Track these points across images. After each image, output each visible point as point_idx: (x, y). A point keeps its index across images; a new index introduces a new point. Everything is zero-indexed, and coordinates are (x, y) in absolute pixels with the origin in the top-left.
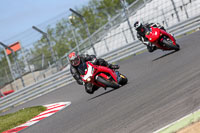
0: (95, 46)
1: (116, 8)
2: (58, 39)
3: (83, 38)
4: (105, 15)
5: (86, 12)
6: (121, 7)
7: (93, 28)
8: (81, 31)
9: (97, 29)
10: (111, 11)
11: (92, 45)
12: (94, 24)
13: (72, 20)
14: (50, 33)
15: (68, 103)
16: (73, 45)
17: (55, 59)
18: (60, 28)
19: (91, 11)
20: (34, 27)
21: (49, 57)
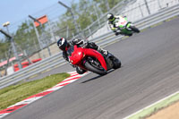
2: (81, 13)
3: (104, 12)
8: (102, 6)
14: (74, 7)
16: (94, 18)
17: (78, 31)
18: (83, 3)
20: (60, 3)
21: (73, 29)
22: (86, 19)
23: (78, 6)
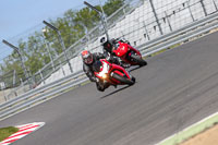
0: (71, 61)
1: (93, 20)
2: (30, 54)
3: (58, 52)
4: (82, 28)
5: (62, 25)
6: (99, 19)
7: (69, 42)
8: (56, 45)
9: (73, 43)
10: (88, 24)
11: (68, 61)
12: (70, 37)
13: (45, 33)
14: (22, 47)
15: (42, 124)
16: (47, 60)
17: (27, 76)
18: (33, 42)
19: (67, 24)
20: (4, 41)
21: (21, 74)
22: (37, 61)
23: (27, 46)
